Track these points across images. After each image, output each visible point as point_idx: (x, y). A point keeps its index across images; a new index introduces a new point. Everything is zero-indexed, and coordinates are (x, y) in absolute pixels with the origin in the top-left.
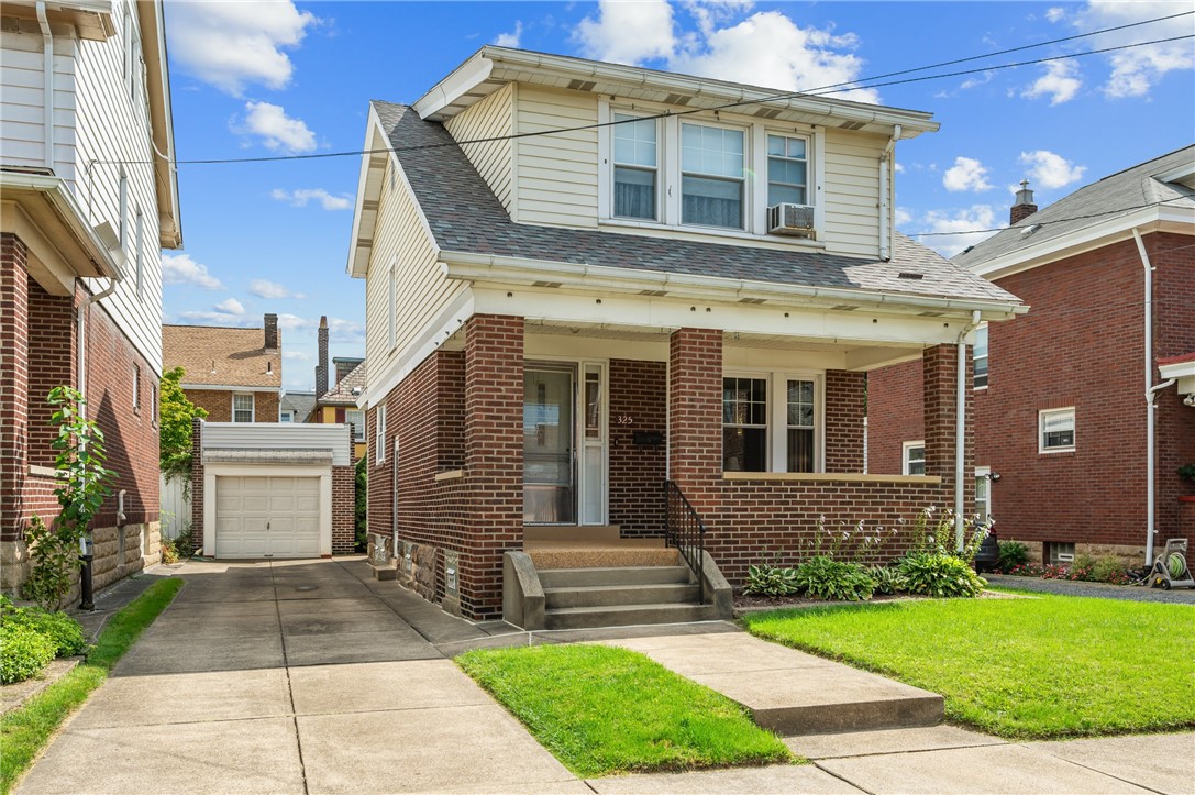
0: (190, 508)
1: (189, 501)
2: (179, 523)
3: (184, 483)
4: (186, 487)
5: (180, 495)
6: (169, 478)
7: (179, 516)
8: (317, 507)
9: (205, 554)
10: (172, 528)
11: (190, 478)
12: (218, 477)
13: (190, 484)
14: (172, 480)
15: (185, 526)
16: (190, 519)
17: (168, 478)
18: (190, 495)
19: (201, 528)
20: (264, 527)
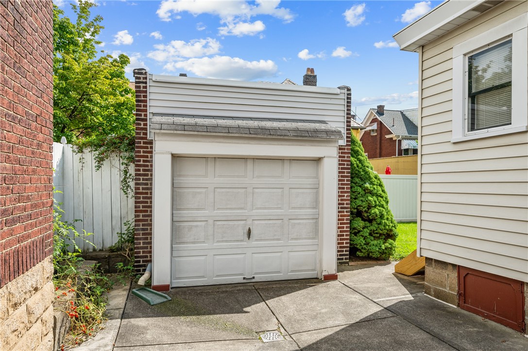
0: (131, 202)
1: (131, 193)
2: (116, 222)
3: (123, 167)
4: (126, 172)
5: (117, 185)
6: (102, 159)
7: (117, 214)
8: (316, 203)
9: (155, 283)
10: (107, 229)
11: (131, 159)
12: (174, 157)
13: (132, 169)
14: (106, 163)
15: (125, 228)
16: (131, 217)
17: (100, 160)
18: (132, 184)
19: (148, 234)
20: (242, 233)
